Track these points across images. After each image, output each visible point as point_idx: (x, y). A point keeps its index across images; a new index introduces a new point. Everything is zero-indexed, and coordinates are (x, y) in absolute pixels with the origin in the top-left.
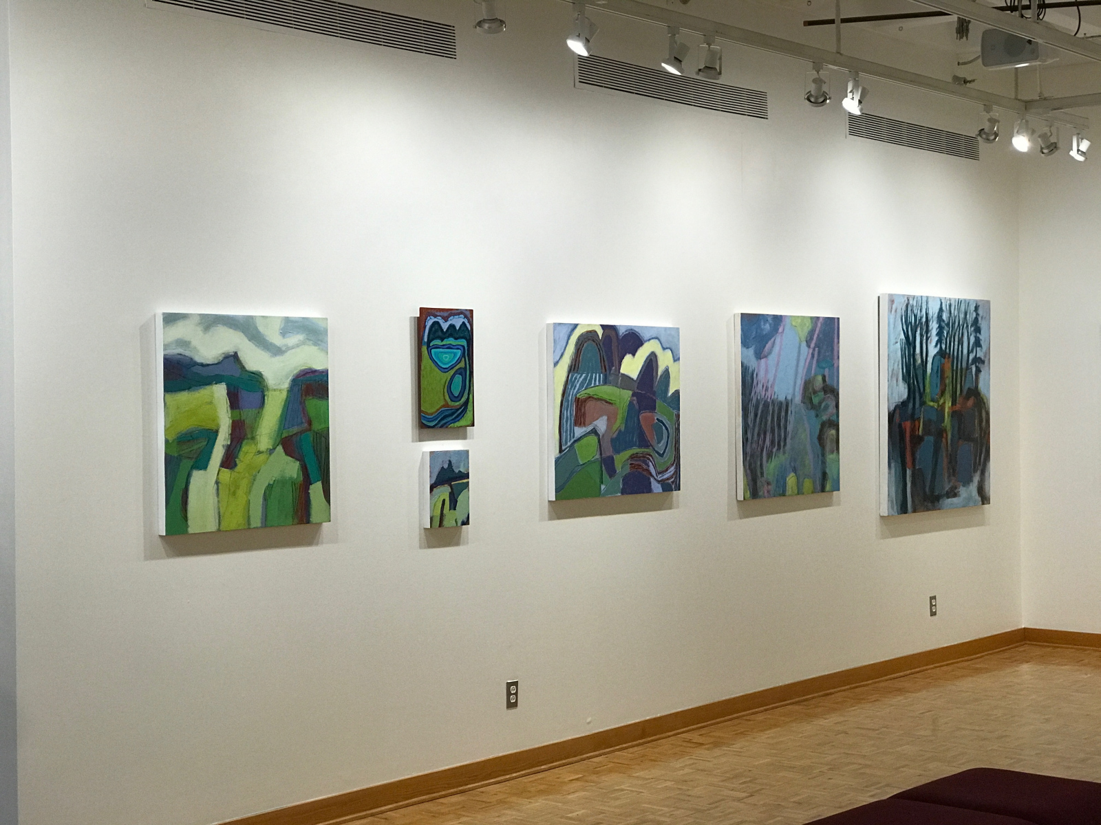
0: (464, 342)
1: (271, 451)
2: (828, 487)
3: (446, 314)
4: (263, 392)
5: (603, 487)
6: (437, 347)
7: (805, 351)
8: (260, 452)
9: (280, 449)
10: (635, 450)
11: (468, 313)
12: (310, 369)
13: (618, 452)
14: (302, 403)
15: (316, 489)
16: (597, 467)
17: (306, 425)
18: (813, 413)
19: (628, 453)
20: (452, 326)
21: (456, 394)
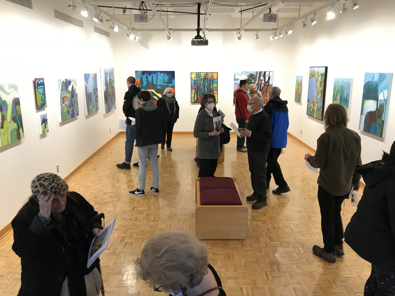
0: (43, 86)
1: (10, 122)
2: (98, 110)
3: (39, 80)
4: (7, 106)
5: (68, 117)
6: (39, 88)
7: (93, 81)
8: (8, 123)
9: (12, 121)
10: (72, 108)
11: (43, 79)
12: (16, 98)
13: (70, 108)
14: (15, 107)
15: (21, 130)
16: (67, 113)
17: (17, 113)
18: (95, 94)
19: (71, 109)
20: (41, 83)
21: (43, 100)
